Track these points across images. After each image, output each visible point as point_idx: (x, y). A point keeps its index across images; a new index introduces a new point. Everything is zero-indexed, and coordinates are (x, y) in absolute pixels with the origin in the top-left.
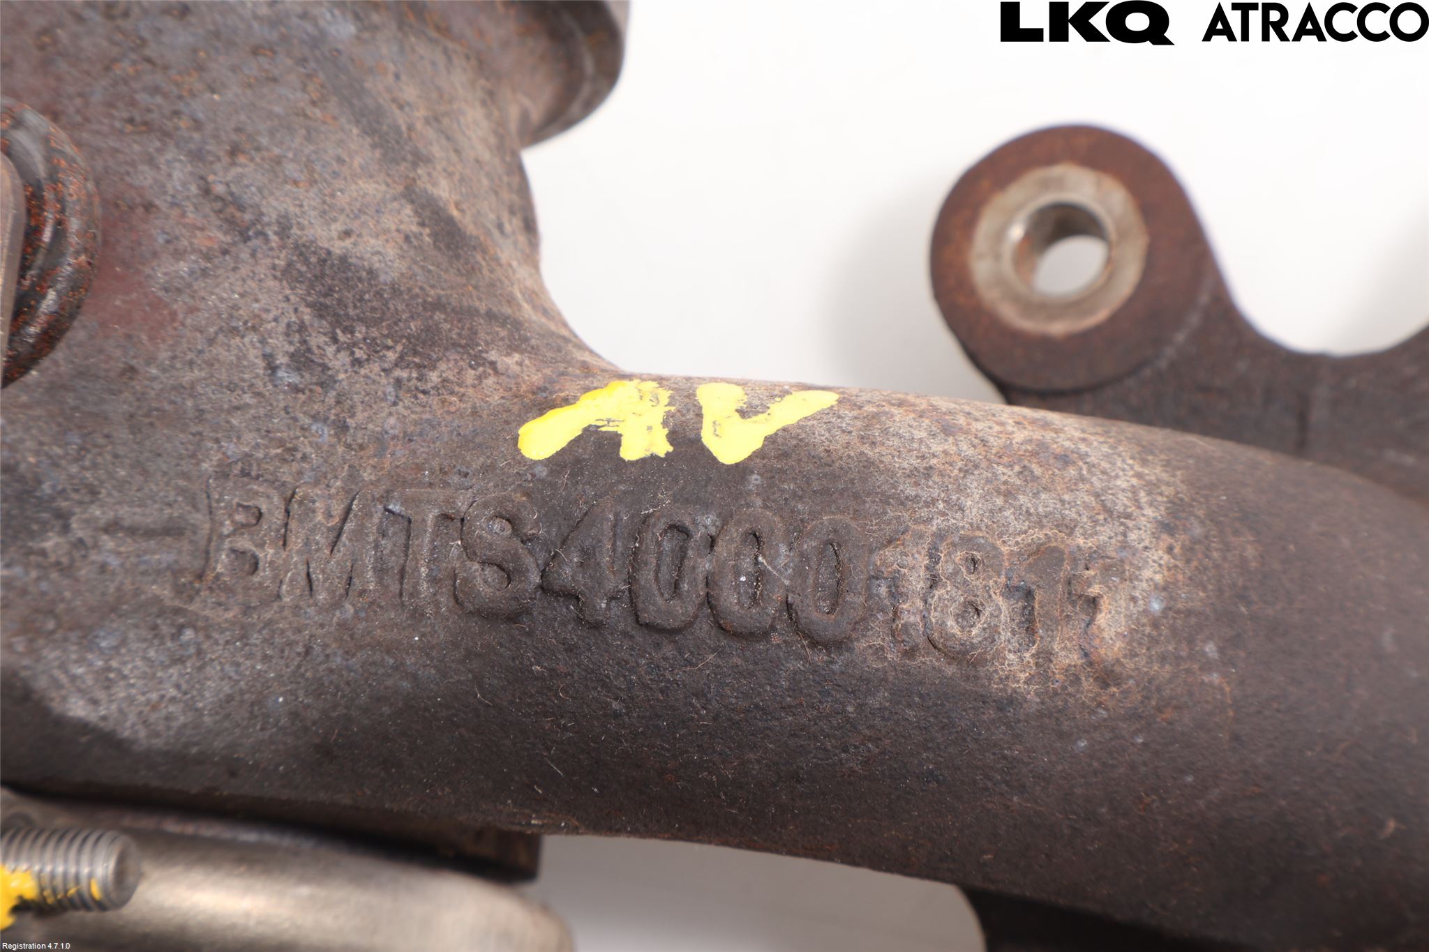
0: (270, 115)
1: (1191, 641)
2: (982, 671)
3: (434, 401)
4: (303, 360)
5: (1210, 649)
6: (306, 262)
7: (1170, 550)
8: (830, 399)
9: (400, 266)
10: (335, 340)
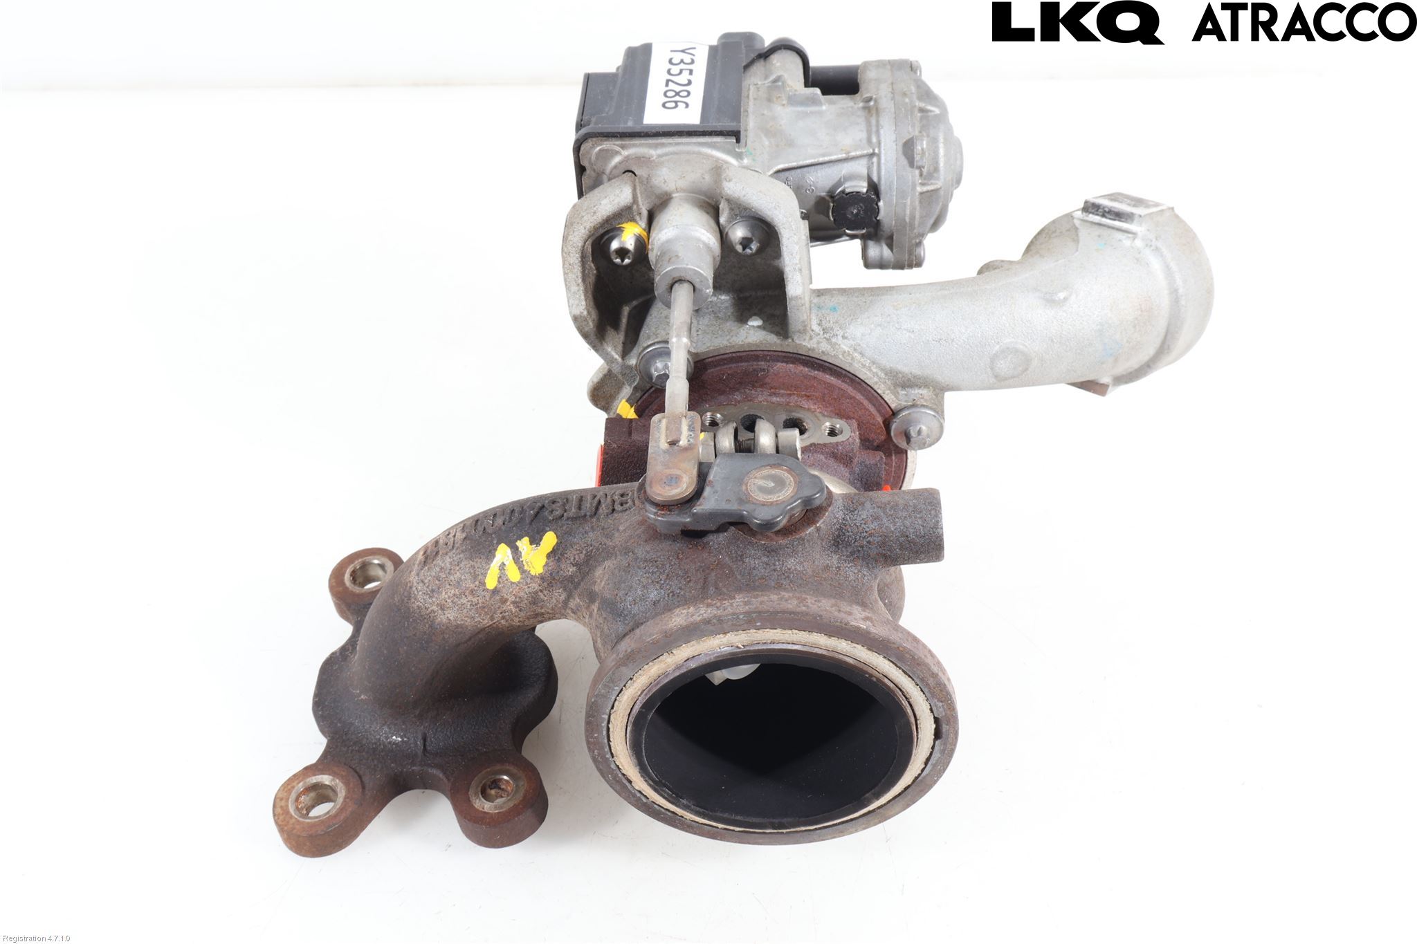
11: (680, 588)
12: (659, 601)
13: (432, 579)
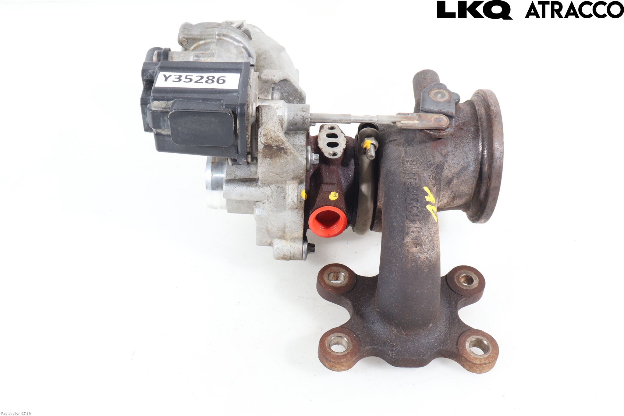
0: (459, 159)
1: (414, 261)
2: (407, 235)
3: (429, 179)
4: (431, 165)
5: (413, 264)
6: (442, 164)
7: (424, 259)
8: (436, 221)
9: (444, 175)
10: (434, 168)
11: (467, 140)
12: (470, 148)
13: (430, 245)
